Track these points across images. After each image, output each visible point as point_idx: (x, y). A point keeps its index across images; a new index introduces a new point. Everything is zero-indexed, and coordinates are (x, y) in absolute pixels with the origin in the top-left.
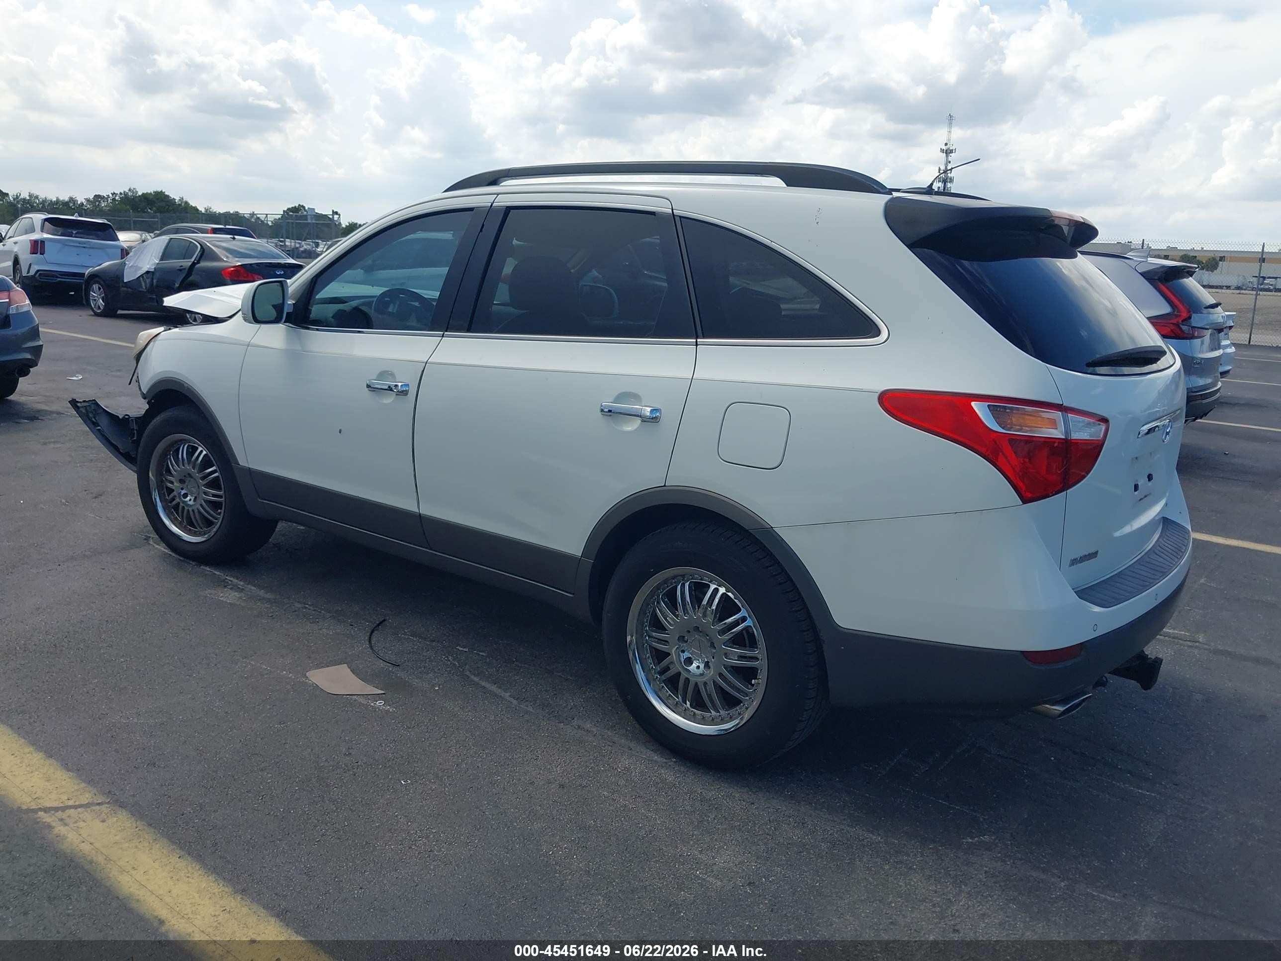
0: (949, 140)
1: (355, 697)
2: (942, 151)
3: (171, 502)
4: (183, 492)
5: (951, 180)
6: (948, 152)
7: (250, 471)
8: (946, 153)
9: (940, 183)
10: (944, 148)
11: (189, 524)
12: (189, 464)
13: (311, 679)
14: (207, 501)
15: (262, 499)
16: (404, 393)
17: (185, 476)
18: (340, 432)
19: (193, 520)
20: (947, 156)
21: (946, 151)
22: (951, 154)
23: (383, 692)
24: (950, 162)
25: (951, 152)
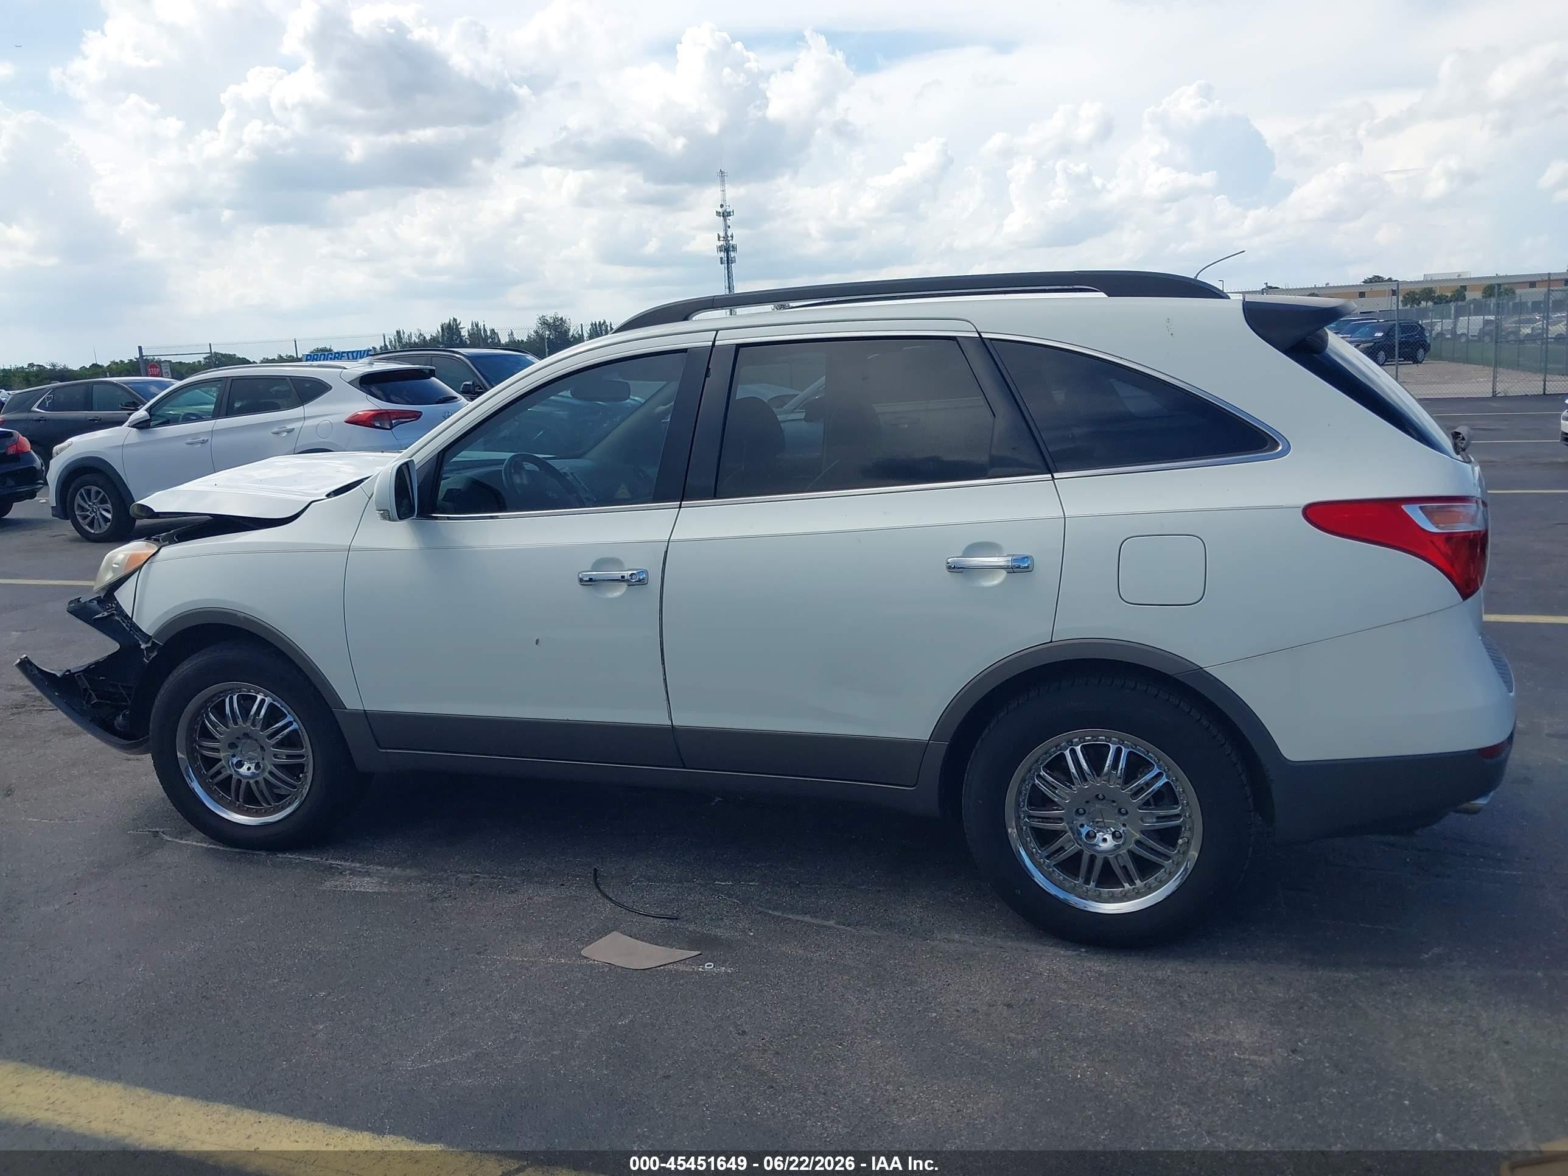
0: (724, 200)
1: (669, 966)
2: (718, 213)
3: (213, 777)
4: (235, 760)
5: (734, 248)
6: (725, 215)
7: (366, 716)
8: (723, 216)
9: (722, 253)
10: (720, 210)
11: (249, 800)
12: (245, 721)
13: (594, 958)
14: (277, 766)
15: (385, 748)
16: (641, 582)
17: (238, 738)
18: (537, 643)
19: (257, 794)
20: (725, 220)
21: (723, 213)
22: (729, 218)
23: (699, 953)
24: (729, 227)
25: (729, 214)
